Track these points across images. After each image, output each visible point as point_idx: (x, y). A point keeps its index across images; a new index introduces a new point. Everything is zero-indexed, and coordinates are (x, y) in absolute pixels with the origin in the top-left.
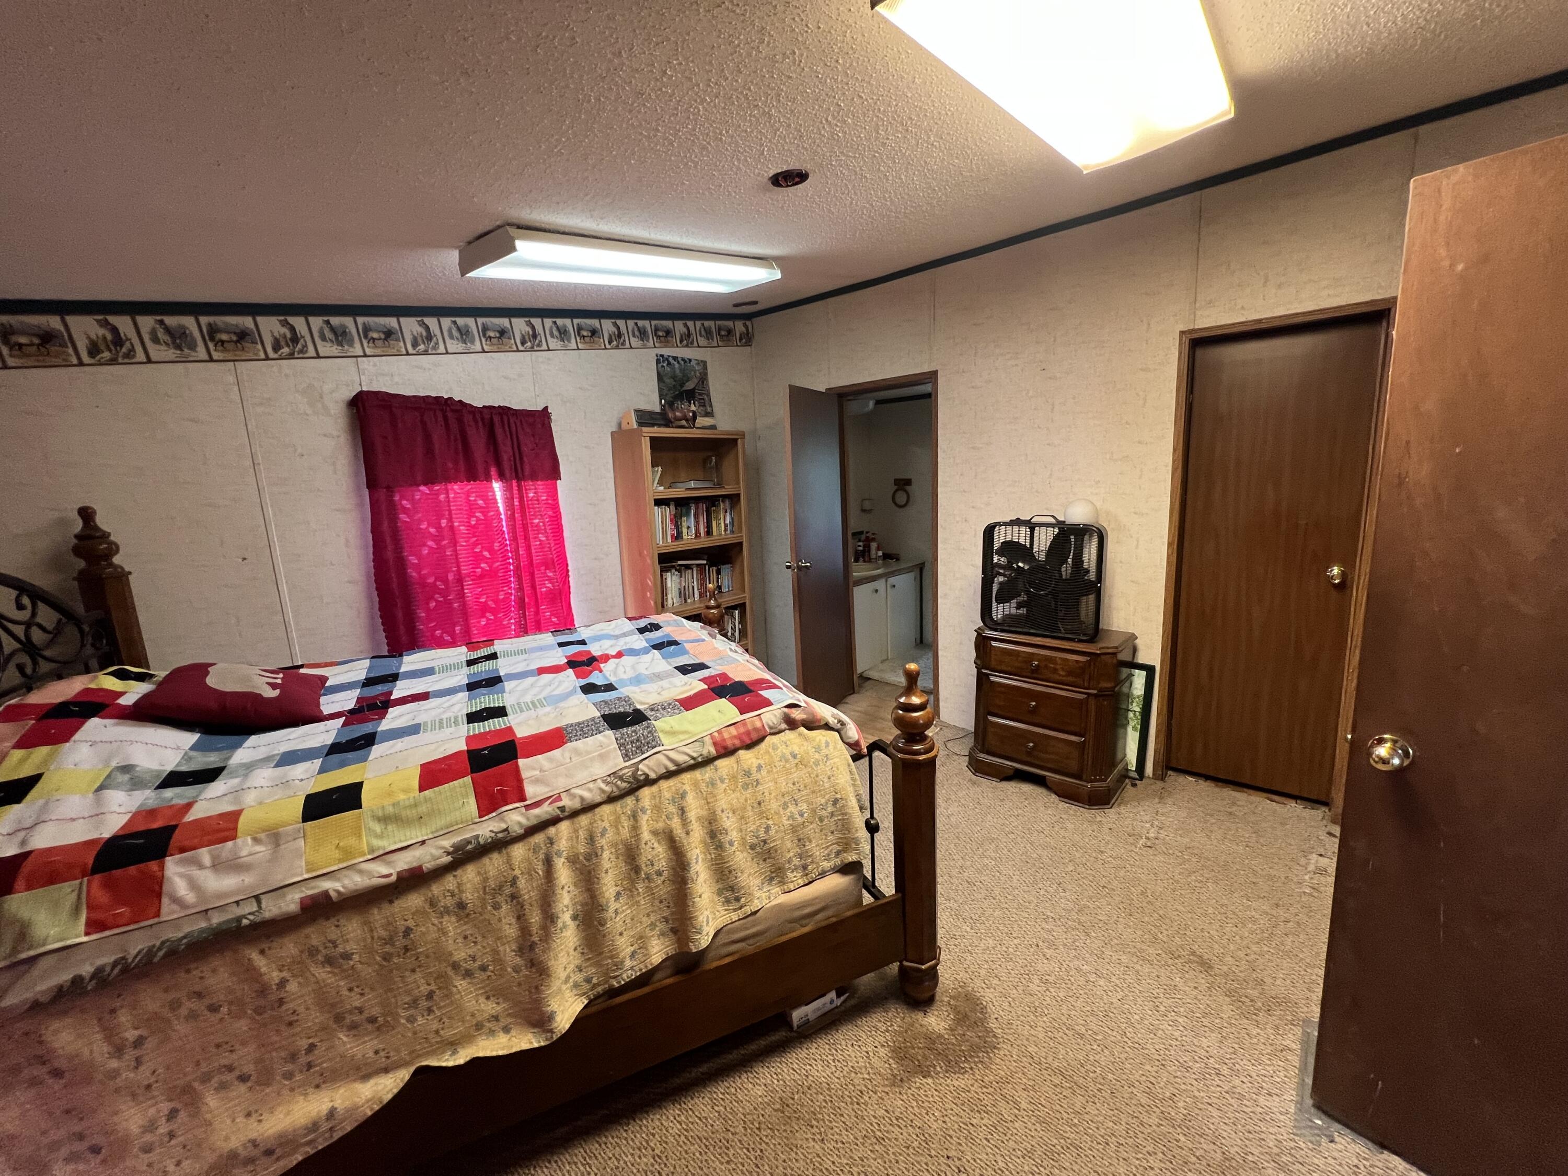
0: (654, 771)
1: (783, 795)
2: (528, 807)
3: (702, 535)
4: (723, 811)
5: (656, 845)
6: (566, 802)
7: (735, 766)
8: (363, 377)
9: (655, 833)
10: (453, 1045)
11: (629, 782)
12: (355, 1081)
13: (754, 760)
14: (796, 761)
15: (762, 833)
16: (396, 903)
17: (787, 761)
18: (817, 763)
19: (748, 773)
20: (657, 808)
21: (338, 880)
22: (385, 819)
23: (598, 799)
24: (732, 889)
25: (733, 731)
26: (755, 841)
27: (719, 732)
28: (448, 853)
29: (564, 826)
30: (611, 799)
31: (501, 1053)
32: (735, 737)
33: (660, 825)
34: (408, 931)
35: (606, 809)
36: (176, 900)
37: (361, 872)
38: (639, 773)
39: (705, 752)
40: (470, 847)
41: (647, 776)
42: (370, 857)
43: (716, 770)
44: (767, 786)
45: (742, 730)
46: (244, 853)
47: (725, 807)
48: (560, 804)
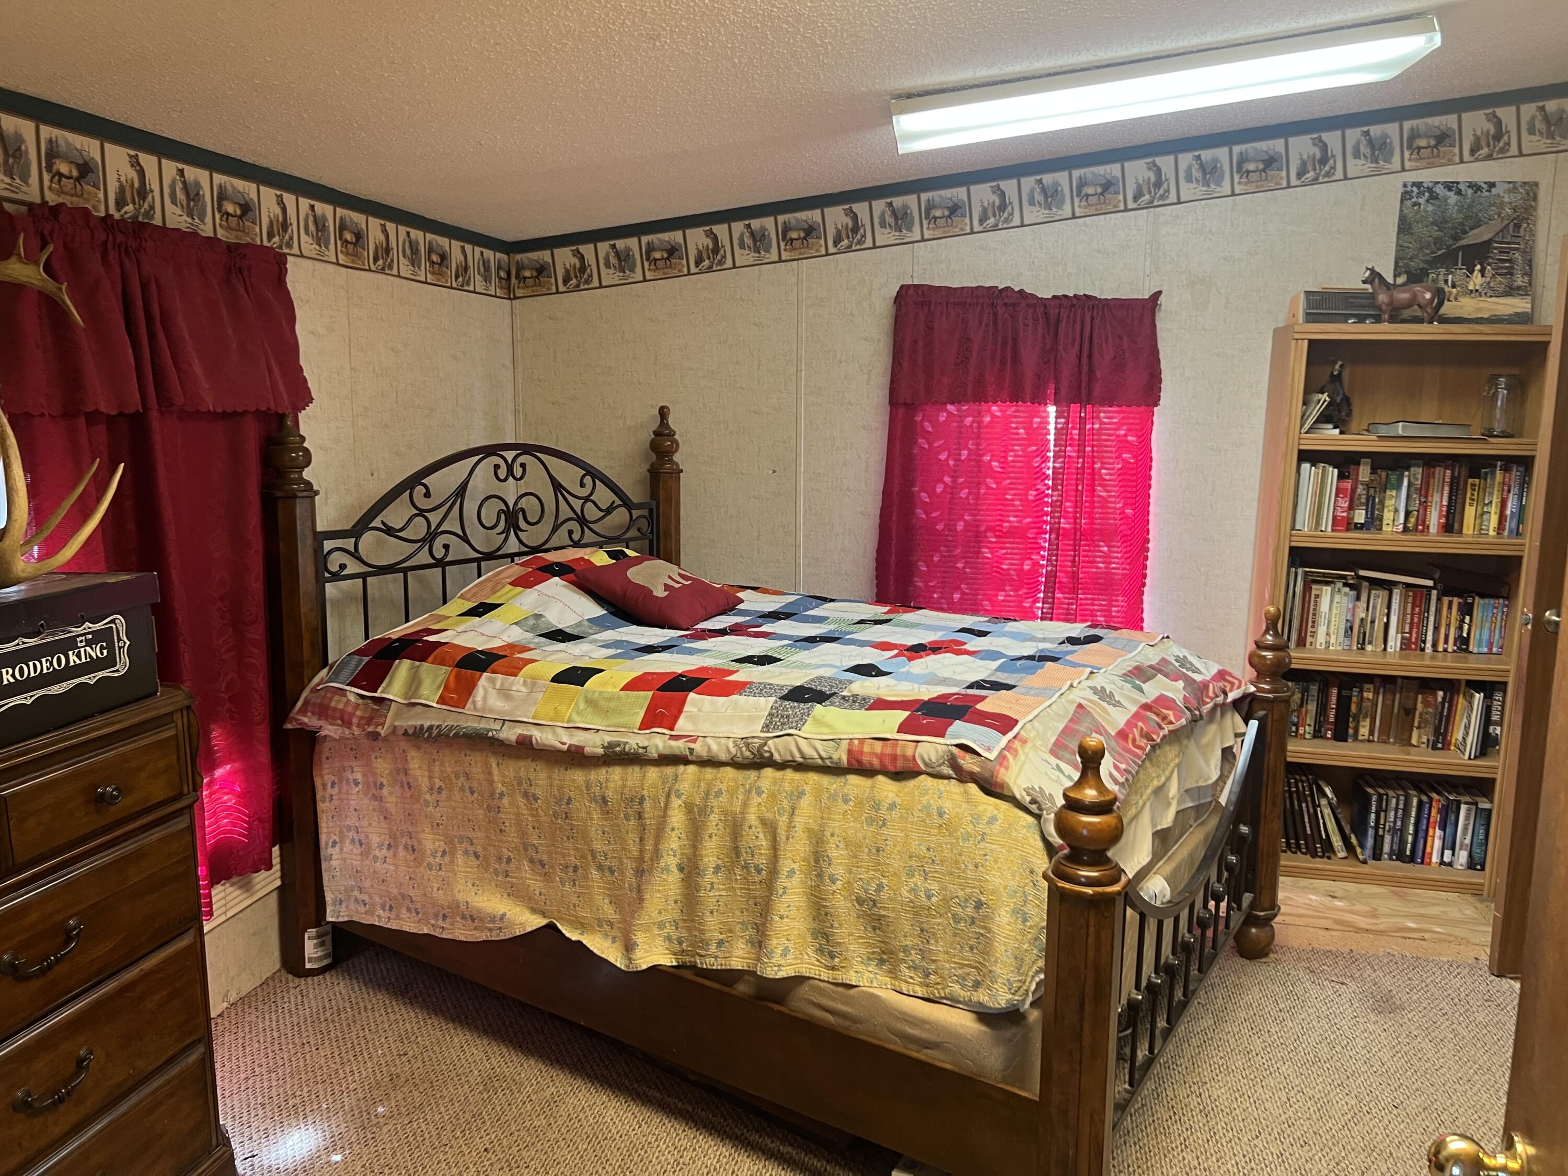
0: (780, 755)
1: (910, 857)
2: (672, 737)
3: (1433, 529)
4: (832, 835)
5: (761, 835)
6: (698, 747)
7: (868, 790)
8: (916, 268)
9: (763, 821)
10: (582, 926)
11: (753, 753)
12: (528, 908)
13: (891, 795)
14: (941, 821)
15: (872, 888)
16: (569, 772)
17: (929, 815)
18: (967, 837)
19: (877, 806)
20: (773, 796)
21: (542, 732)
22: (590, 702)
23: (723, 757)
24: (826, 936)
25: (878, 746)
26: (863, 894)
27: (862, 741)
28: (604, 747)
29: (692, 769)
30: (735, 764)
31: (595, 951)
32: (876, 755)
33: (769, 815)
34: (569, 800)
35: (729, 772)
36: (474, 703)
37: (554, 733)
38: (766, 748)
39: (835, 757)
40: (618, 749)
41: (772, 755)
42: (566, 725)
43: (845, 784)
44: (893, 832)
45: (888, 751)
46: (514, 688)
47: (837, 831)
48: (692, 745)
